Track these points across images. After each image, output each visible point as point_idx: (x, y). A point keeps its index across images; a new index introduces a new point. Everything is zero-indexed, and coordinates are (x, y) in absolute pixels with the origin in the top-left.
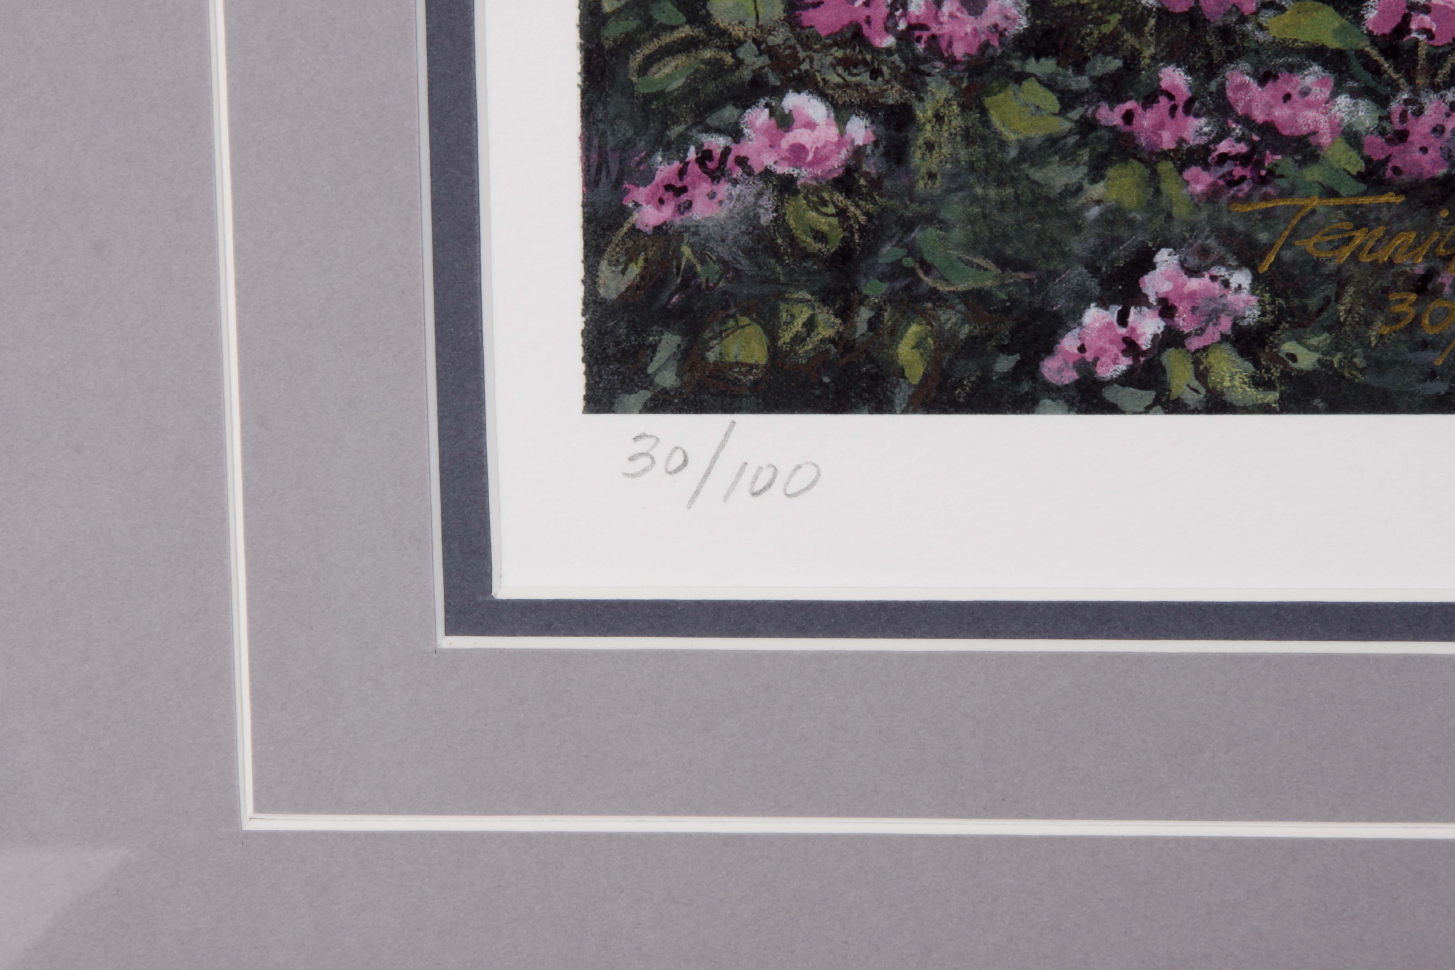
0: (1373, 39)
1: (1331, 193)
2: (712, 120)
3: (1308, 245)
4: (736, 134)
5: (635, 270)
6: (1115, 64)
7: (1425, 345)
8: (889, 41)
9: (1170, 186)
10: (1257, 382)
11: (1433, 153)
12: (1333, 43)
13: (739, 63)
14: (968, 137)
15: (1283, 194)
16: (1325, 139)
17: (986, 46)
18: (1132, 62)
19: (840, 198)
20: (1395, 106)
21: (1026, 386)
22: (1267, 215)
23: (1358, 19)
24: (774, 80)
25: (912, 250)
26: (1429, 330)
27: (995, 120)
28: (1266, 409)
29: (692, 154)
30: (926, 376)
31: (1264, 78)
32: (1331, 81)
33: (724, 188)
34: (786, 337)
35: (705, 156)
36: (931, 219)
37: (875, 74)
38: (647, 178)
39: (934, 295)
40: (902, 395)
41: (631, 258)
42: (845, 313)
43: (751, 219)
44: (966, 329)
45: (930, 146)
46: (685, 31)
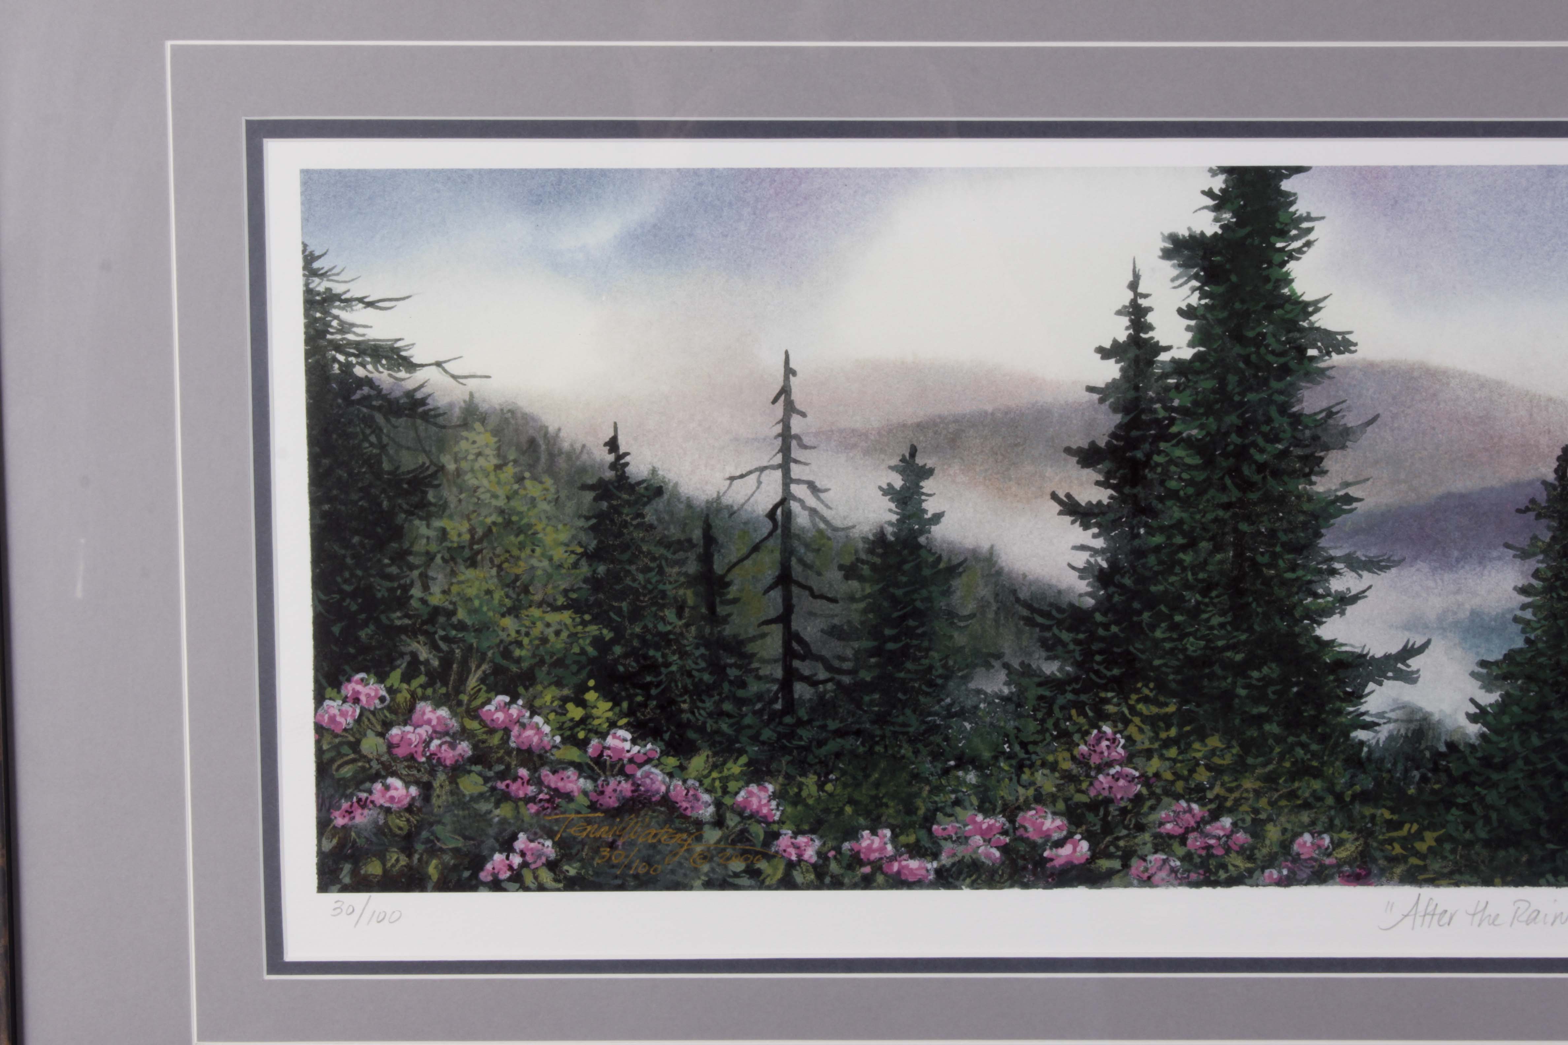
0: (591, 759)
1: (579, 812)
2: (362, 787)
3: (572, 831)
4: (370, 792)
5: (335, 841)
6: (502, 767)
7: (613, 866)
8: (423, 759)
9: (523, 810)
10: (556, 880)
11: (613, 799)
12: (577, 760)
13: (371, 767)
14: (452, 793)
15: (563, 813)
16: (576, 794)
17: (457, 761)
18: (508, 767)
19: (407, 815)
20: (600, 782)
21: (474, 882)
22: (557, 820)
23: (586, 752)
24: (383, 773)
25: (433, 833)
26: (615, 861)
27: (461, 787)
28: (558, 890)
29: (355, 799)
30: (439, 879)
31: (554, 772)
32: (577, 773)
33: (366, 812)
34: (389, 865)
35: (359, 800)
36: (439, 822)
37: (419, 771)
38: (339, 808)
39: (441, 850)
40: (430, 885)
41: (334, 836)
42: (410, 856)
43: (376, 822)
44: (452, 862)
45: (438, 796)
46: (352, 756)
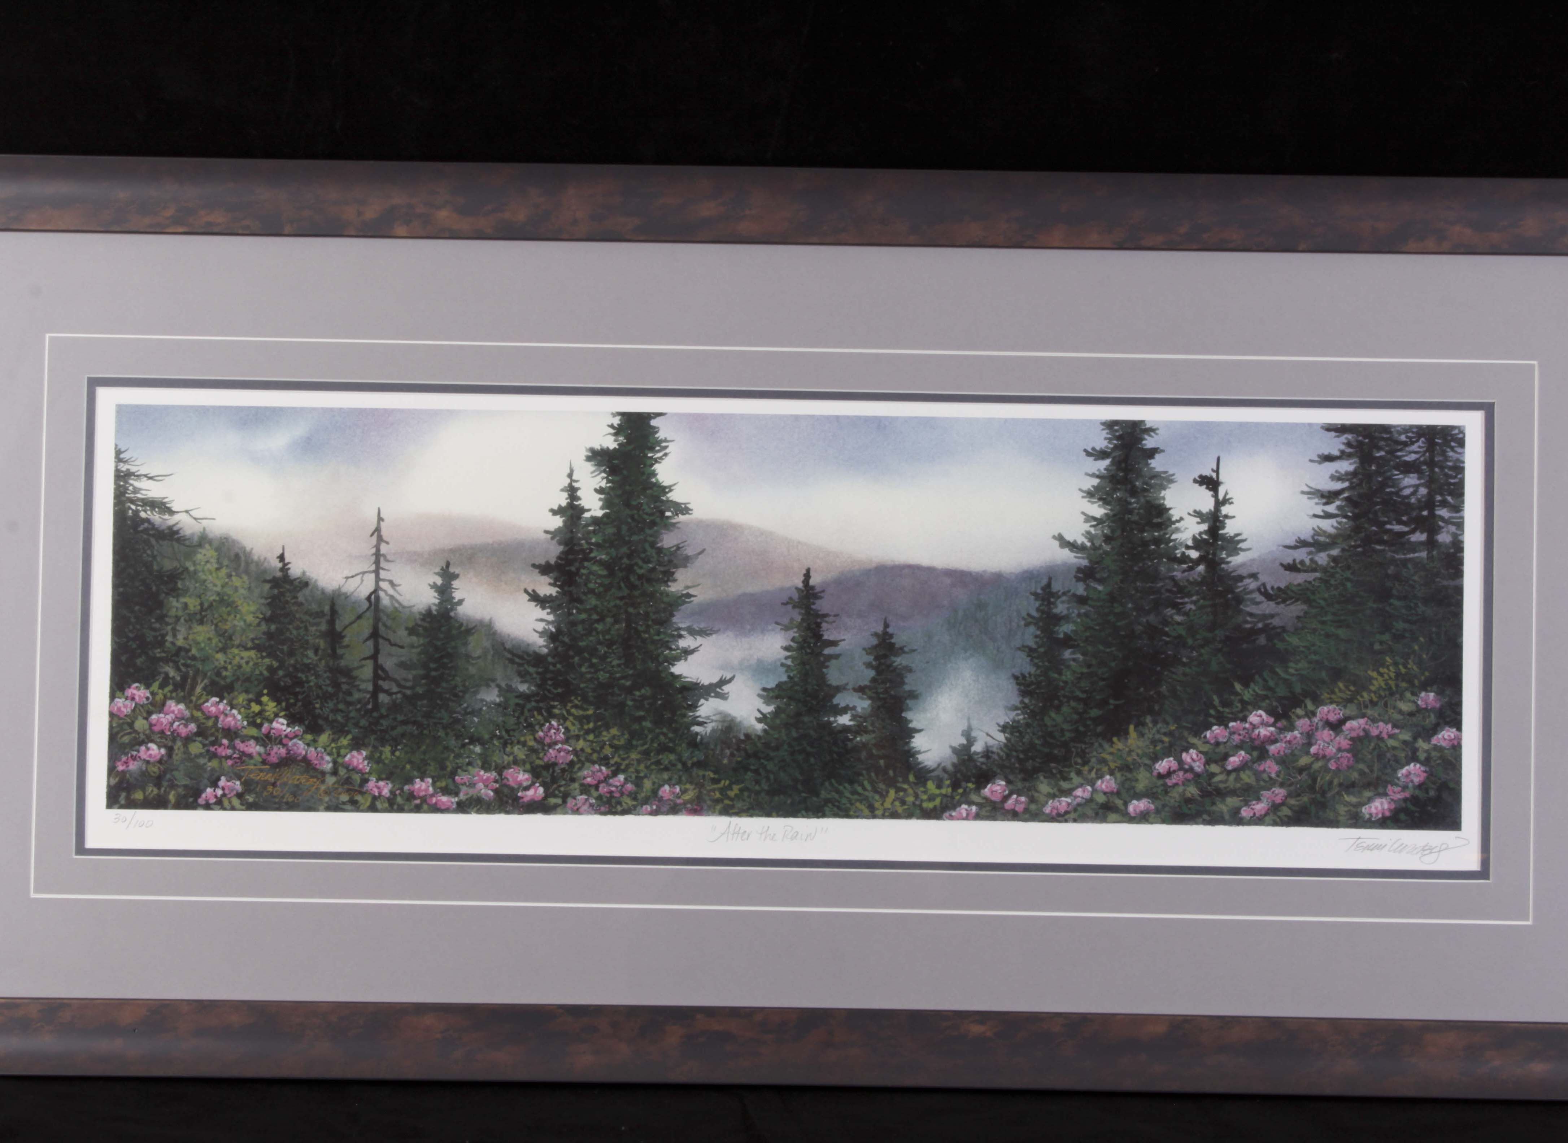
0: (264, 735)
1: (255, 765)
2: (134, 748)
3: (252, 776)
4: (138, 751)
5: (117, 779)
6: (213, 738)
7: (275, 797)
8: (169, 733)
9: (224, 764)
10: (242, 804)
11: (275, 758)
12: (256, 735)
13: (139, 737)
14: (185, 753)
15: (247, 765)
16: (254, 754)
17: (188, 735)
18: (217, 738)
19: (159, 765)
20: (268, 748)
21: (195, 804)
22: (243, 770)
23: (261, 730)
24: (146, 740)
25: (173, 776)
26: (275, 794)
27: (190, 750)
28: (242, 810)
29: (129, 755)
30: (175, 802)
31: (243, 742)
32: (255, 742)
33: (136, 763)
34: (147, 793)
35: (132, 756)
36: (177, 769)
37: (166, 739)
38: (120, 760)
39: (177, 785)
40: (170, 806)
41: (117, 776)
42: (159, 789)
43: (141, 769)
44: (183, 793)
45: (177, 755)
46: (129, 731)
